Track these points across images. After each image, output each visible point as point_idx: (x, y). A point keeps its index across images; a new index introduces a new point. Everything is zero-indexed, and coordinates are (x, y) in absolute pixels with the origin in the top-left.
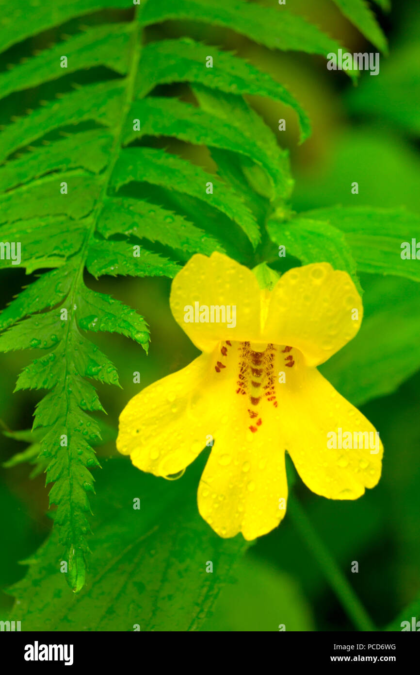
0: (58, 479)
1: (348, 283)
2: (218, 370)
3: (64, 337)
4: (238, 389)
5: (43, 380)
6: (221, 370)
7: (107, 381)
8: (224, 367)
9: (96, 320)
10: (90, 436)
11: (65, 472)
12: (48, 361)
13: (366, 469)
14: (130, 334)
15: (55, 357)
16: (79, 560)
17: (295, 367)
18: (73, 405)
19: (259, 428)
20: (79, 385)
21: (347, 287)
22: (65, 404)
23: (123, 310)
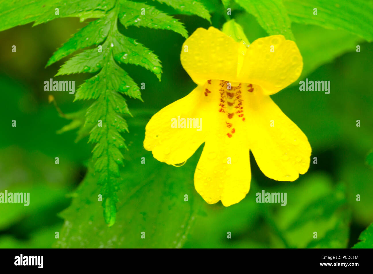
0: (100, 156)
1: (294, 48)
2: (206, 95)
3: (105, 65)
4: (220, 109)
5: (92, 93)
6: (208, 94)
7: (133, 96)
8: (210, 92)
9: (126, 55)
10: (121, 130)
11: (105, 152)
12: (95, 81)
13: (300, 162)
14: (149, 67)
15: (99, 78)
16: (112, 206)
17: (255, 92)
18: (110, 109)
19: (234, 135)
20: (114, 97)
21: (294, 51)
22: (105, 109)
23: (144, 50)
